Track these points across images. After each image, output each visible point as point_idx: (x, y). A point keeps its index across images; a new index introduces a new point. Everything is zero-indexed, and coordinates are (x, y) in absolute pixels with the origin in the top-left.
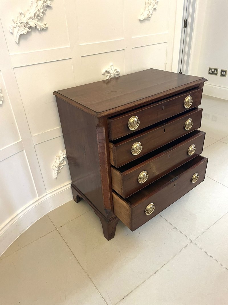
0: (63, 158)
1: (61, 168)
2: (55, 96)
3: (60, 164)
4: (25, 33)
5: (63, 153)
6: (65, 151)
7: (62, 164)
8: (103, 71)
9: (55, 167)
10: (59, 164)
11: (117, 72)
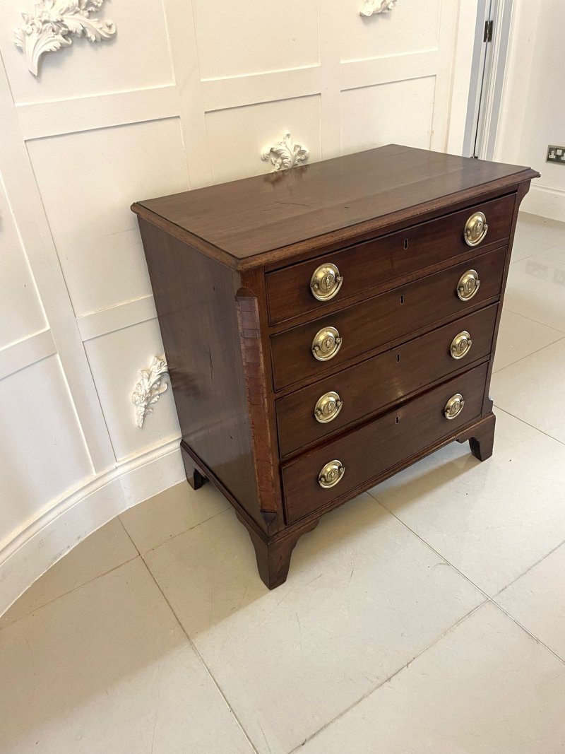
0: (159, 376)
1: (153, 401)
2: (136, 215)
3: (151, 390)
4: (55, 50)
5: (159, 363)
6: (164, 357)
7: (157, 389)
8: (265, 150)
9: (138, 398)
10: (148, 391)
11: (302, 152)
